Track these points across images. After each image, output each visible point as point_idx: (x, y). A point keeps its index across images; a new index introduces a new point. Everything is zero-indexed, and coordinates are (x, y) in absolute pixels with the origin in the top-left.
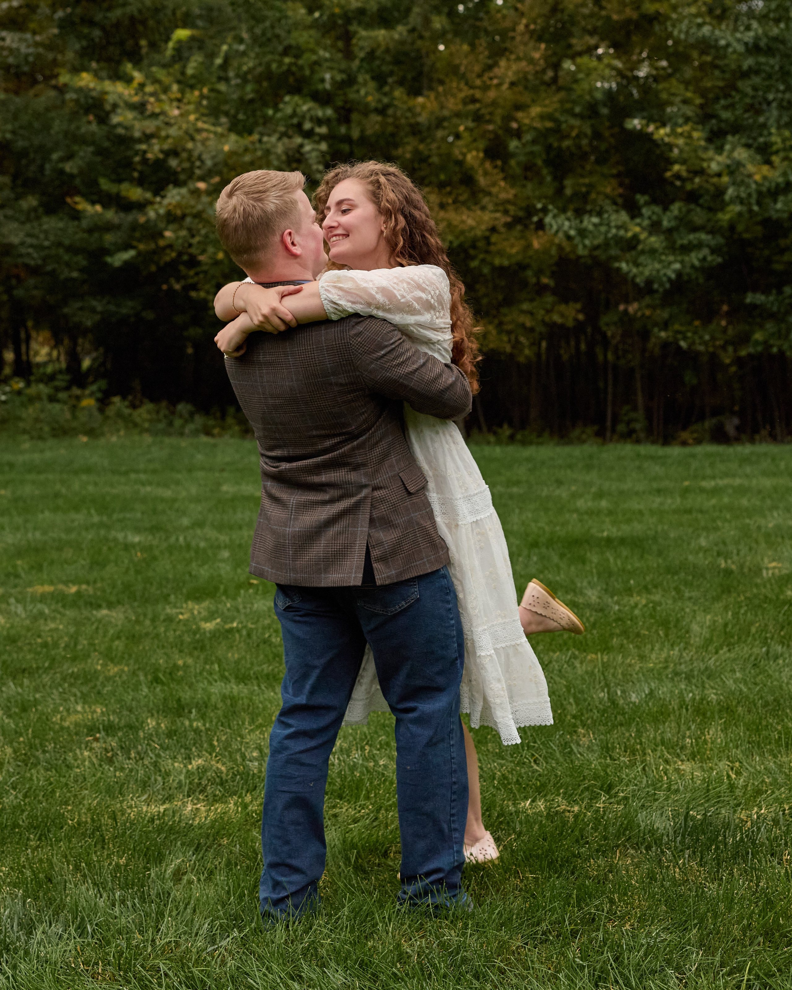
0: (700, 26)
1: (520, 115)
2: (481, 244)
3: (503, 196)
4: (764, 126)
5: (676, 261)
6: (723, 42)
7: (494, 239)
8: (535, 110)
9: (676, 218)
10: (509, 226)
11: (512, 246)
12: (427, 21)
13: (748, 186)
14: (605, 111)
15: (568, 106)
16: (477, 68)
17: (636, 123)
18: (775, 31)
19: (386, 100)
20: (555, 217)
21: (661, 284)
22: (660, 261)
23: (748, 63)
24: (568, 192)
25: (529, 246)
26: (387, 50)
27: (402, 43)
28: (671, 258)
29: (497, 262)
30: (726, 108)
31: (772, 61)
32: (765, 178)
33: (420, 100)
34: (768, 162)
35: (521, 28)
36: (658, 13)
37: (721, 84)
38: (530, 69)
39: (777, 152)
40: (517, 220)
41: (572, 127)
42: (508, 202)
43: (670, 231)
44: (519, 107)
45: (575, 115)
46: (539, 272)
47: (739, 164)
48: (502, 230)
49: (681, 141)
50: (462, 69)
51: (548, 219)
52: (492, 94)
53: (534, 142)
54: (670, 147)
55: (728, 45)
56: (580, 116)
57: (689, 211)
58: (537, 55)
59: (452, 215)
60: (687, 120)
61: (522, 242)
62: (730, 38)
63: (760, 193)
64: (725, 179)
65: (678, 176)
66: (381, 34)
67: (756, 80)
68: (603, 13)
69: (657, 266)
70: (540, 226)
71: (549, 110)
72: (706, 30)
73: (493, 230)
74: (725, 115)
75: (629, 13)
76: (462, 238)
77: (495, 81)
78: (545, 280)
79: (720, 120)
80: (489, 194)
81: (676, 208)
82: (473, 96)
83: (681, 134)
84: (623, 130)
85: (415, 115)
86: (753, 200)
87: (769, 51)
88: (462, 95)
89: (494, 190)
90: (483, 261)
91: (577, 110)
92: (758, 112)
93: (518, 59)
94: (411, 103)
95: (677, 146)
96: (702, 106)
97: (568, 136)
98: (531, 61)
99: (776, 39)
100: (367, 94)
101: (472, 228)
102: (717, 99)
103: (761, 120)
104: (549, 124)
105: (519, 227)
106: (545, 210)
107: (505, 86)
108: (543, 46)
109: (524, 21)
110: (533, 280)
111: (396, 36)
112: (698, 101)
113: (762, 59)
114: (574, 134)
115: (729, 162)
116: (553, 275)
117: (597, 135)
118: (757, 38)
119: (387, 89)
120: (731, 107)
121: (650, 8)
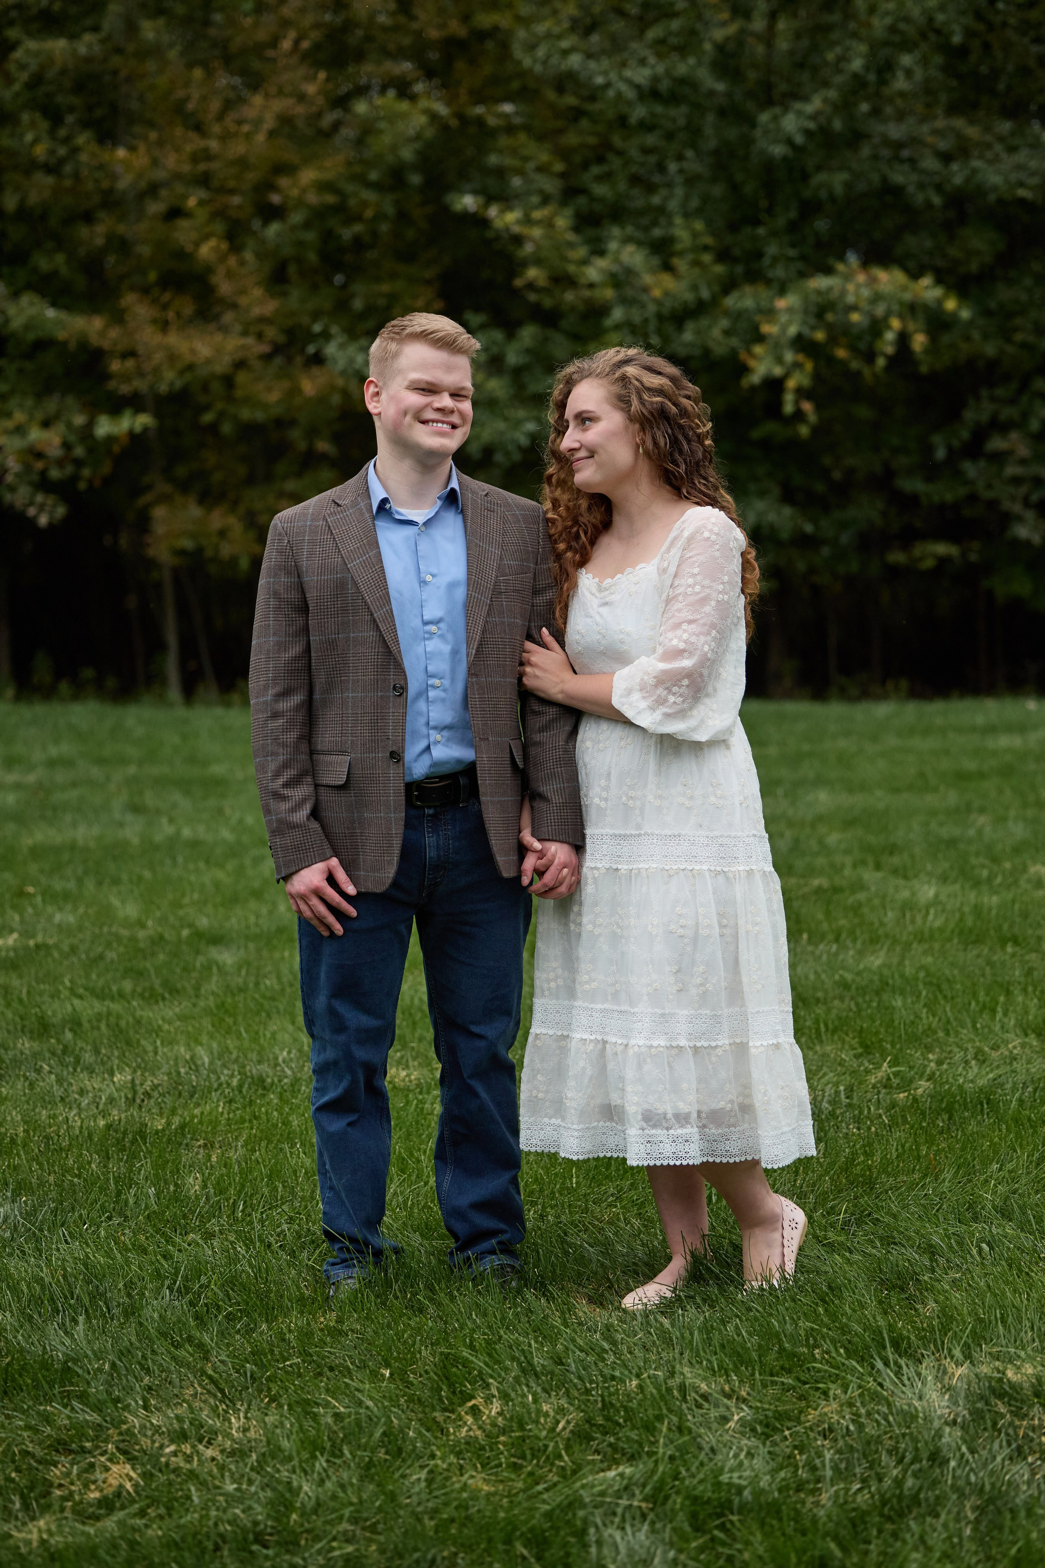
0: (565, 53)
1: (284, 182)
2: (216, 387)
3: (256, 311)
4: (661, 210)
5: (528, 419)
6: (600, 80)
7: (241, 378)
8: (308, 176)
9: (528, 351)
10: (267, 358)
11: (269, 389)
12: (132, 28)
13: (643, 306)
14: (415, 179)
15: (358, 169)
16: (215, 105)
17: (468, 202)
18: (682, 69)
19: (62, 151)
20: (342, 346)
21: (507, 454)
22: (506, 419)
23: (639, 112)
24: (358, 304)
25: (295, 390)
26: (63, 72)
27: (88, 60)
28: (521, 413)
29: (246, 414)
30: (599, 179)
31: (673, 112)
32: (667, 294)
33: (121, 153)
34: (668, 267)
35: (286, 44)
36: (496, 29)
37: (592, 140)
38: (300, 110)
39: (681, 254)
40: (277, 350)
41: (365, 204)
42: (262, 320)
43: (518, 372)
44: (282, 169)
45: (370, 185)
46: (312, 432)
47: (629, 272)
48: (257, 364)
49: (537, 232)
50: (191, 106)
51: (331, 349)
52: (238, 148)
53: (307, 225)
54: (518, 240)
55: (608, 85)
56: (377, 186)
57: (546, 339)
58: (311, 89)
59: (173, 339)
60: (546, 200)
61: (286, 384)
62: (613, 76)
63: (660, 317)
64: (609, 293)
65: (531, 286)
66: (59, 46)
67: (651, 140)
68: (415, 26)
69: (501, 425)
70: (318, 360)
71: (328, 176)
72: (575, 61)
73: (240, 364)
74: (600, 190)
75: (457, 28)
76: (188, 377)
77: (246, 128)
78: (323, 446)
79: (593, 199)
80: (234, 306)
81: (528, 334)
82: (206, 150)
83: (538, 223)
84: (445, 210)
85: (114, 177)
86: (652, 327)
87: (673, 99)
88: (189, 148)
89: (243, 301)
90: (222, 414)
91: (374, 176)
92: (651, 188)
93: (281, 93)
94: (106, 157)
95: (532, 239)
96: (563, 175)
97: (359, 218)
98: (302, 98)
99: (683, 81)
100: (36, 141)
101: (208, 361)
102: (585, 166)
103: (656, 200)
104: (330, 199)
105: (278, 360)
106: (326, 336)
107: (261, 138)
108: (322, 75)
109: (292, 35)
110: (302, 446)
111: (82, 50)
112: (559, 167)
113: (659, 109)
114: (369, 213)
115: (615, 268)
116: (337, 438)
117: (402, 217)
118: (655, 79)
119: (62, 132)
120: (607, 177)
121: (485, 20)
